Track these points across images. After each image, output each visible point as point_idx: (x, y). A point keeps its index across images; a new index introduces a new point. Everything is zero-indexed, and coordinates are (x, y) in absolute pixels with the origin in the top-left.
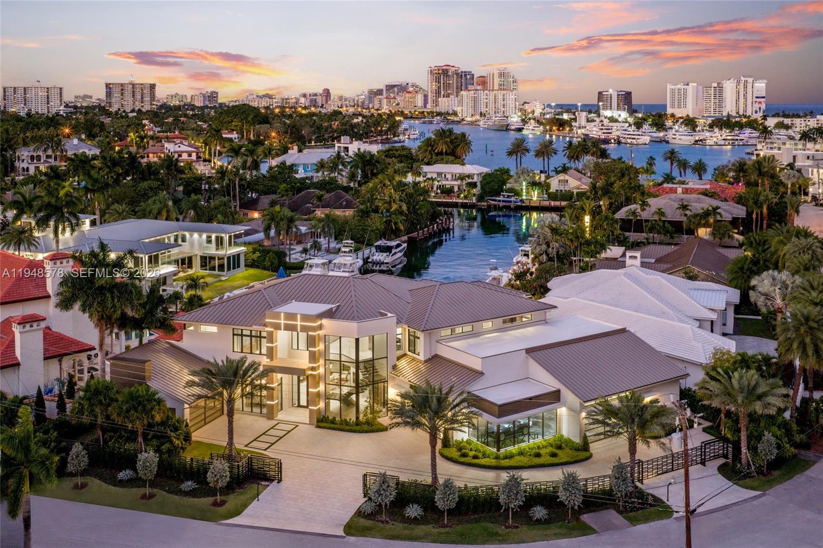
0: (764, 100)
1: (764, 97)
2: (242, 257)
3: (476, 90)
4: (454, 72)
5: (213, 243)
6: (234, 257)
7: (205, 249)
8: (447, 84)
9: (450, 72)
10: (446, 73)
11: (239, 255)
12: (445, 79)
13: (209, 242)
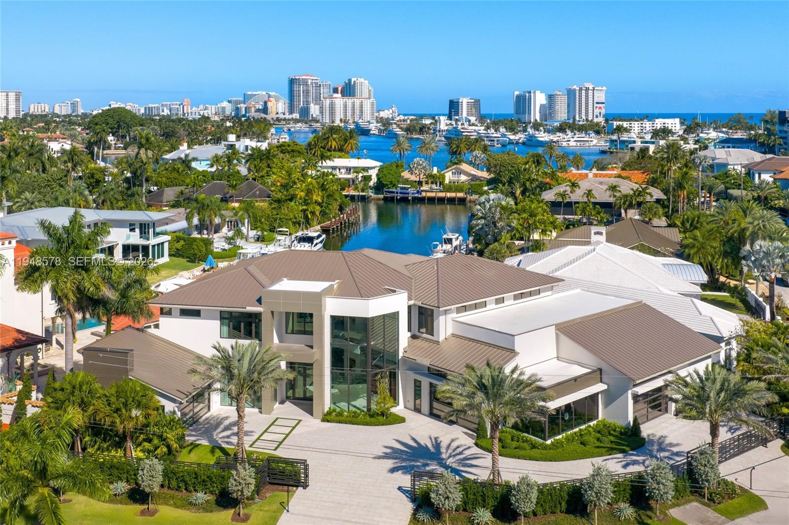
0: (604, 105)
1: (603, 103)
2: (166, 246)
3: (336, 98)
4: (314, 81)
5: (137, 230)
6: (158, 245)
7: (128, 237)
8: (307, 93)
9: (310, 82)
10: (305, 83)
11: (163, 243)
12: (305, 88)
13: (132, 230)
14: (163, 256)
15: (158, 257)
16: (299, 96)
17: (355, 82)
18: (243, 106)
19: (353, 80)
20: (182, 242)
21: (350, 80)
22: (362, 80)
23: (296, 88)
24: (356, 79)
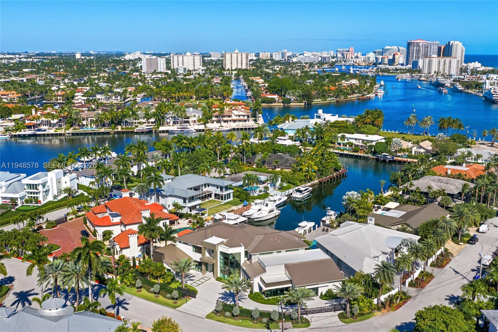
2: (232, 195)
3: (433, 58)
4: (424, 44)
5: (219, 189)
6: (227, 194)
7: (216, 191)
8: (418, 52)
9: (421, 44)
10: (418, 45)
11: (230, 194)
12: (417, 48)
13: (218, 188)
14: (230, 198)
15: (227, 199)
16: (413, 53)
17: (452, 44)
18: (380, 57)
19: (451, 42)
20: (238, 193)
21: (449, 43)
22: (458, 42)
23: (411, 48)
24: (453, 42)
